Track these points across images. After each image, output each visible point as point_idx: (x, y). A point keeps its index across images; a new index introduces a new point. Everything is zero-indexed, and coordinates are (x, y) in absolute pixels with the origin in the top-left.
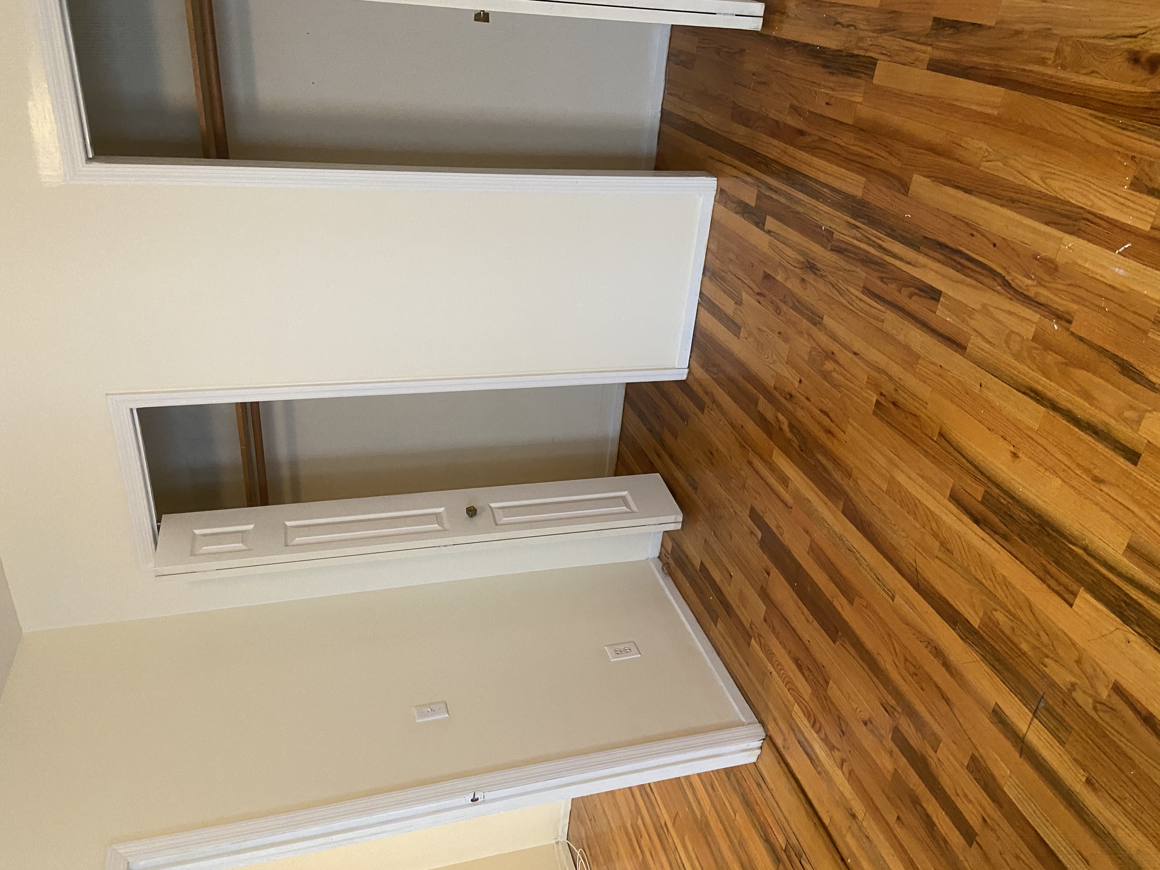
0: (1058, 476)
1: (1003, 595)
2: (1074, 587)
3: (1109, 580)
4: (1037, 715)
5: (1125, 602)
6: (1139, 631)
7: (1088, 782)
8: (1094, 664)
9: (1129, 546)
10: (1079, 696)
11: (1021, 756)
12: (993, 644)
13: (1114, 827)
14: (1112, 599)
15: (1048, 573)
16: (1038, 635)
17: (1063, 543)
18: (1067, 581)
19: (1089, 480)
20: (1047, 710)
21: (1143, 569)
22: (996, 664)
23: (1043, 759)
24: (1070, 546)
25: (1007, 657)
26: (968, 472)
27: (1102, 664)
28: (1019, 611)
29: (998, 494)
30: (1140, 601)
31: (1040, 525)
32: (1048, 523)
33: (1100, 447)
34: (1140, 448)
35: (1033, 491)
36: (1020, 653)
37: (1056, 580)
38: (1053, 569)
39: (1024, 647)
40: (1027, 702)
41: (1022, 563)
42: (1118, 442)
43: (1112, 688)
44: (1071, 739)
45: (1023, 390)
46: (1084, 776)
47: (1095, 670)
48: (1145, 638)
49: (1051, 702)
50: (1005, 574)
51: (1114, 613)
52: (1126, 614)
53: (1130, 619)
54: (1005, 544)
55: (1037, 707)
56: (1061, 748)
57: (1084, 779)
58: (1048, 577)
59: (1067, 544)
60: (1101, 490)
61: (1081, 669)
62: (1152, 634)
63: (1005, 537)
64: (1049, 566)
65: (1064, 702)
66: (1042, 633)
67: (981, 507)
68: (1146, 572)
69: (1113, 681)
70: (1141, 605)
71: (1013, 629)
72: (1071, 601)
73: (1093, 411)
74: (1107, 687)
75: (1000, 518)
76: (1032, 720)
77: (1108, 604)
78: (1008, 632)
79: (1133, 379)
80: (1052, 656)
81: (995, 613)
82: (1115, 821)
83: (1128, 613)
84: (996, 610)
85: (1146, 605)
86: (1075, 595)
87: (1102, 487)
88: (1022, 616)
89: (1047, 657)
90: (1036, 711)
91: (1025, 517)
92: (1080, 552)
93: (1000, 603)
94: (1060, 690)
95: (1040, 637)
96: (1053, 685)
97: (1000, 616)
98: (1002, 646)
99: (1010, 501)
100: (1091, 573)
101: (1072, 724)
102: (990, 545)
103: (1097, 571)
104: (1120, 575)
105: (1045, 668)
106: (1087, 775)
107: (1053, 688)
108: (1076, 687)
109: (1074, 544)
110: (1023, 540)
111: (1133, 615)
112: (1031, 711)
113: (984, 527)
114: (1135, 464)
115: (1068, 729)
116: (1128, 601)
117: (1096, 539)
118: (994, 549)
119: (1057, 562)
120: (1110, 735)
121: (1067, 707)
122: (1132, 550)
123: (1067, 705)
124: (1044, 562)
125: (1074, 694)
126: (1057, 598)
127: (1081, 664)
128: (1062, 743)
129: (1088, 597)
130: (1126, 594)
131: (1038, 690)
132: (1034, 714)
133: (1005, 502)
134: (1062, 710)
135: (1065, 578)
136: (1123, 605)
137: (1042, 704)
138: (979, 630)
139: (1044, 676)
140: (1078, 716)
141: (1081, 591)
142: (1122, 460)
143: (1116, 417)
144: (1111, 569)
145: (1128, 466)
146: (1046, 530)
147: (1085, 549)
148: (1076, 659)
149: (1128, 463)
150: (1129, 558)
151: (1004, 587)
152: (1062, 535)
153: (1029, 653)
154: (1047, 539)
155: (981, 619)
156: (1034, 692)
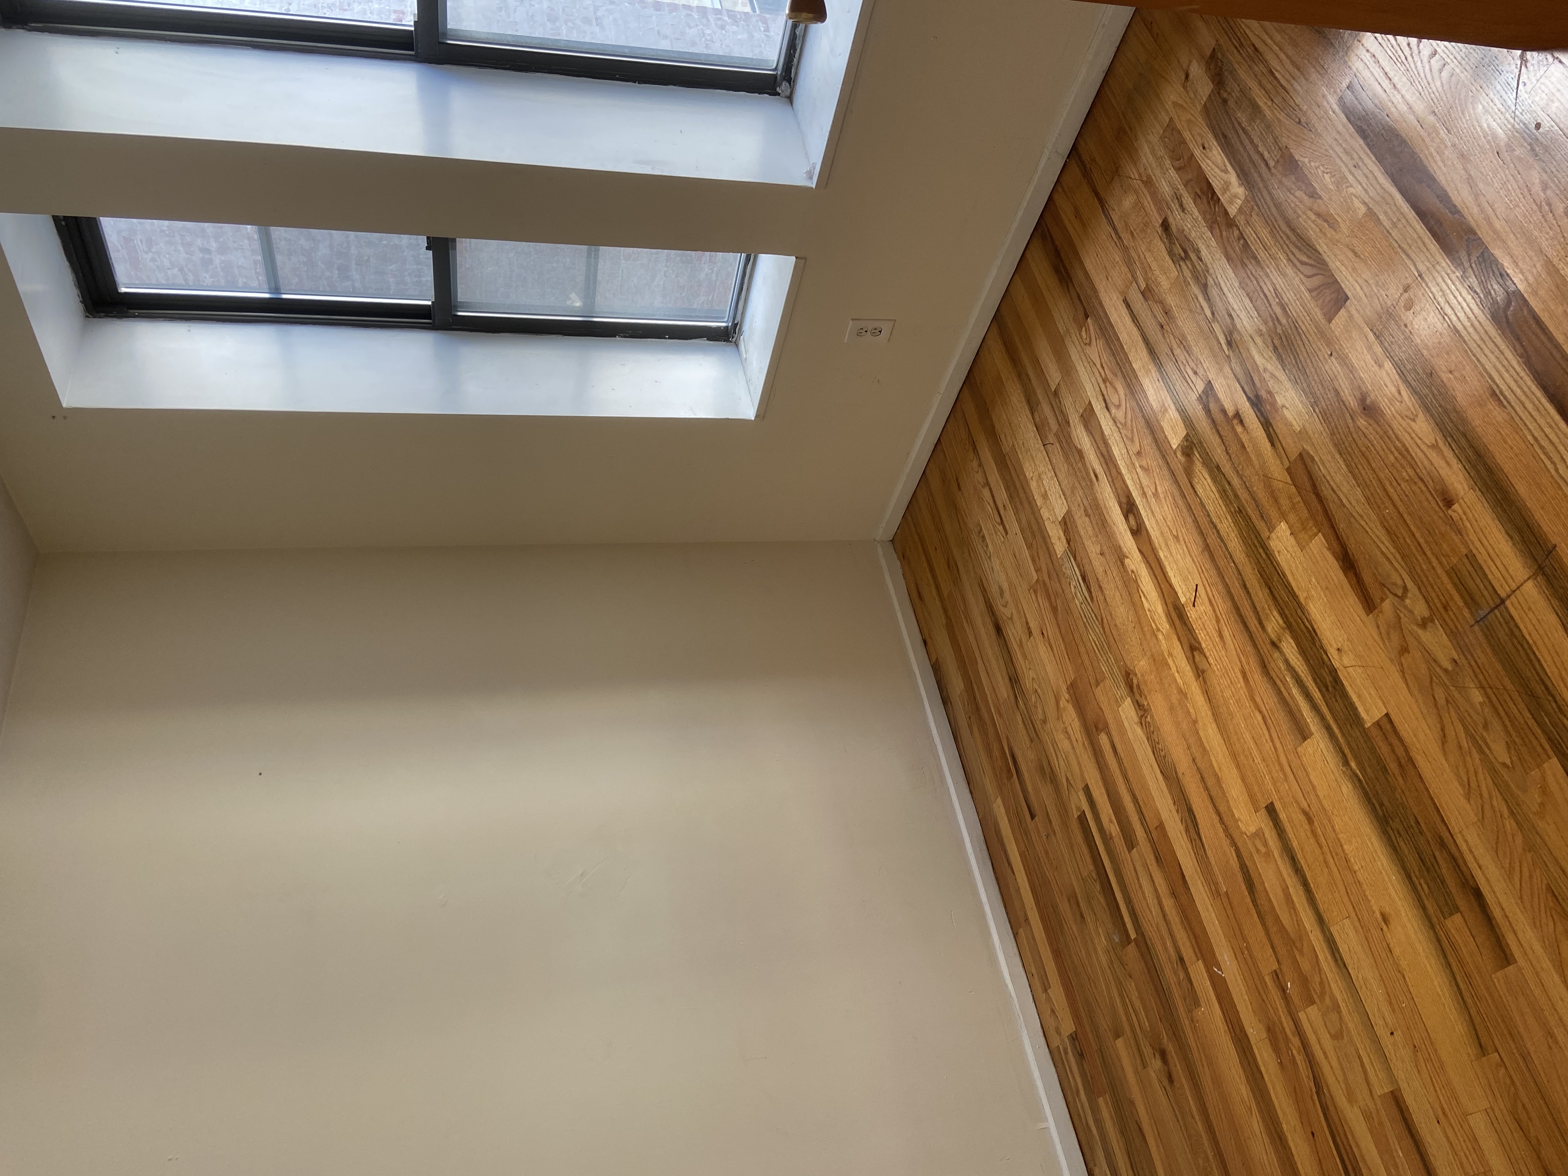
0: (1345, 854)
1: (1481, 777)
2: (1375, 732)
3: (1336, 720)
4: (1498, 601)
5: (1327, 690)
6: (1325, 656)
7: (1449, 503)
8: (1386, 641)
9: (1305, 739)
10: (1420, 609)
11: (1555, 547)
12: (1531, 722)
13: (1435, 447)
14: (1338, 698)
15: (1400, 765)
16: (1447, 701)
17: (1369, 786)
18: (1381, 744)
19: (1316, 823)
20: (1476, 603)
21: (1300, 711)
22: (1539, 690)
23: (1511, 538)
24: (1361, 777)
25: (1516, 696)
26: (1460, 961)
27: (1376, 637)
28: (1464, 744)
29: (1428, 899)
30: (1314, 685)
31: (1387, 823)
32: (1377, 817)
33: (1295, 844)
34: (1263, 812)
35: (1379, 863)
36: (1489, 691)
37: (1393, 751)
38: (1393, 766)
39: (1477, 697)
40: (1507, 623)
41: (1432, 799)
42: (1278, 834)
43: (1375, 608)
44: (1455, 560)
45: (1344, 970)
46: (1455, 511)
47: (1388, 635)
48: (1322, 647)
49: (1466, 612)
50: (1463, 800)
51: (1343, 685)
52: (1331, 679)
53: (1330, 672)
54: (1445, 835)
55: (1492, 610)
56: (1474, 551)
57: (1456, 507)
58: (1403, 761)
59: (1364, 782)
60: (1309, 806)
61: (1405, 641)
62: (1314, 648)
63: (1442, 844)
64: (1397, 772)
65: (1445, 608)
66: (1442, 702)
67: (1461, 903)
68: (1297, 705)
69: (1371, 615)
70: (1314, 680)
71: (1486, 726)
72: (1385, 720)
73: (1289, 882)
74: (1381, 612)
75: (1439, 871)
76: (1509, 596)
77: (1345, 695)
78: (1496, 725)
79: (1248, 871)
80: (1438, 669)
81: (1508, 762)
82: (1433, 455)
83: (1329, 679)
84: (1504, 764)
85: (1310, 678)
86: (1378, 724)
87: (1307, 809)
88: (1462, 735)
89: (1446, 671)
90: (1497, 607)
91: (1402, 844)
92: (1353, 764)
93: (1493, 772)
94: (1444, 624)
95: (1446, 698)
96: (1453, 635)
97: (1500, 752)
98: (1515, 711)
99: (1415, 879)
100: (1351, 736)
101: (1445, 579)
102: (1471, 851)
103: (1343, 735)
104: (1322, 718)
105: (1456, 657)
106: (1450, 511)
107: (1454, 630)
108: (1420, 621)
109: (1357, 776)
110: (1417, 822)
111: (1325, 674)
112: (1506, 608)
113: (1469, 877)
114: (1272, 803)
115: (1453, 573)
116: (1324, 689)
117: (1332, 765)
118: (1466, 841)
119: (1385, 770)
120: (1398, 556)
121: (1444, 601)
122: (1304, 735)
123: (1442, 604)
124: (1400, 779)
125: (1426, 613)
126: (1403, 733)
127: (1402, 646)
128: (1471, 557)
129: (1363, 715)
130: (1323, 696)
131: (1480, 635)
132: (1503, 601)
133: (1422, 881)
134: (1452, 599)
135: (1384, 750)
136: (1330, 689)
137: (1482, 613)
138: (1551, 753)
139: (1462, 648)
140: (1432, 587)
141: (1369, 725)
142: (1281, 816)
143: (1272, 856)
144: (1328, 728)
145: (1278, 806)
146: (1383, 811)
147: (1346, 763)
148: (1406, 655)
149: (1278, 811)
150: (1309, 730)
151: (1474, 785)
152: (1366, 794)
153: (1472, 685)
154: (1386, 803)
155: (1539, 766)
156: (1489, 634)
